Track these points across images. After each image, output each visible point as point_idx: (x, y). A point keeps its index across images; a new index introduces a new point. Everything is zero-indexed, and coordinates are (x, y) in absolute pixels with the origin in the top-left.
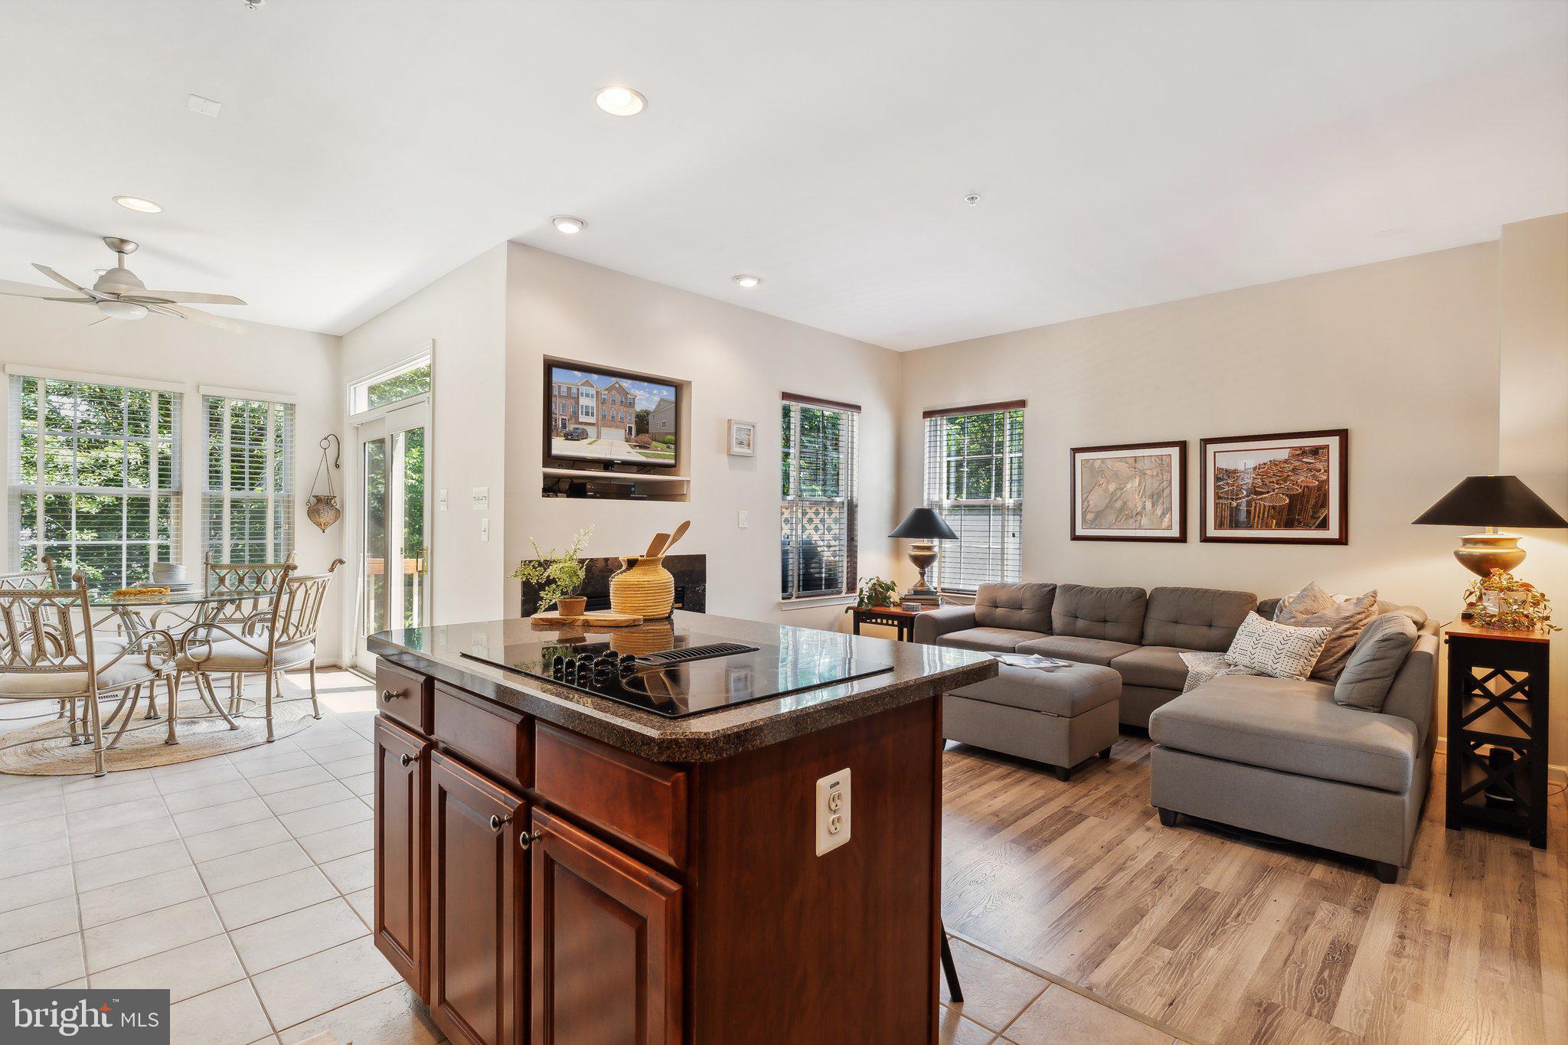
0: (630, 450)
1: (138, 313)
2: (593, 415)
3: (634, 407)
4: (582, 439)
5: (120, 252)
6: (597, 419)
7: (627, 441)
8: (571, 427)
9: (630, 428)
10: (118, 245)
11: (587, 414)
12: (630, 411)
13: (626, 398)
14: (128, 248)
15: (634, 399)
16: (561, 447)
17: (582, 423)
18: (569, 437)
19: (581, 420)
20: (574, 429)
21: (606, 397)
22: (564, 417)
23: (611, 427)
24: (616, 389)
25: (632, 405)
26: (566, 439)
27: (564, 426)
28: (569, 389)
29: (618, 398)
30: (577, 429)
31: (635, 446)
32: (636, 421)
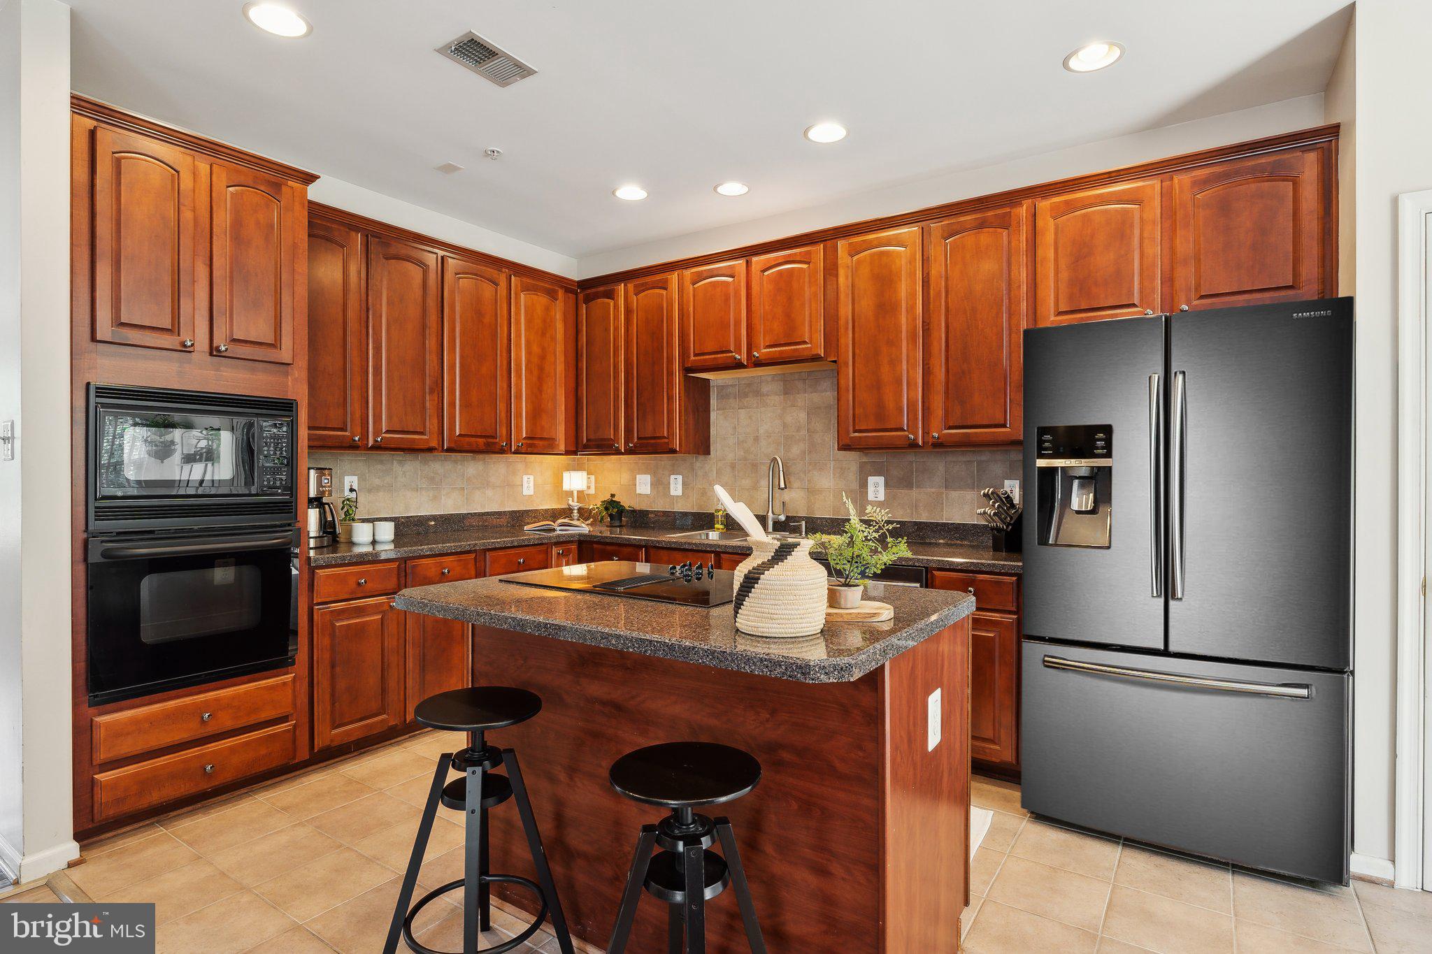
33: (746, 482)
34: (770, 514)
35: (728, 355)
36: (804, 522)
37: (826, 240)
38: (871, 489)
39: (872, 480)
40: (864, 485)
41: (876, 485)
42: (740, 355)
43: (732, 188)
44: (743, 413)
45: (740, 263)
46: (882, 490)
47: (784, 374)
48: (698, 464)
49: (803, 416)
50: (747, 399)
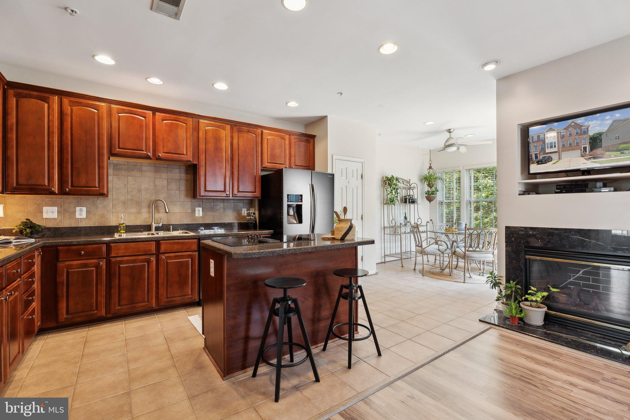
0: (585, 161)
1: (453, 148)
2: (555, 147)
3: (587, 133)
4: (548, 162)
5: (450, 132)
6: (559, 148)
7: (582, 156)
8: (540, 157)
9: (585, 149)
10: (449, 131)
11: (551, 147)
12: (584, 136)
13: (581, 130)
14: (452, 130)
15: (588, 128)
16: (534, 168)
17: (548, 153)
18: (539, 162)
19: (547, 151)
20: (543, 157)
21: (564, 133)
22: (536, 153)
23: (569, 150)
24: (573, 127)
25: (586, 132)
26: (538, 164)
27: (536, 157)
28: (538, 137)
29: (574, 132)
30: (545, 157)
31: (590, 158)
32: (590, 142)
33: (134, 210)
34: (153, 223)
35: (142, 152)
36: (171, 226)
37: (193, 117)
38: (197, 212)
39: (197, 209)
40: (193, 211)
41: (199, 211)
42: (150, 153)
43: (155, 81)
44: (130, 179)
45: (150, 113)
46: (201, 212)
47: (155, 164)
48: (99, 201)
49: (165, 182)
50: (133, 172)
